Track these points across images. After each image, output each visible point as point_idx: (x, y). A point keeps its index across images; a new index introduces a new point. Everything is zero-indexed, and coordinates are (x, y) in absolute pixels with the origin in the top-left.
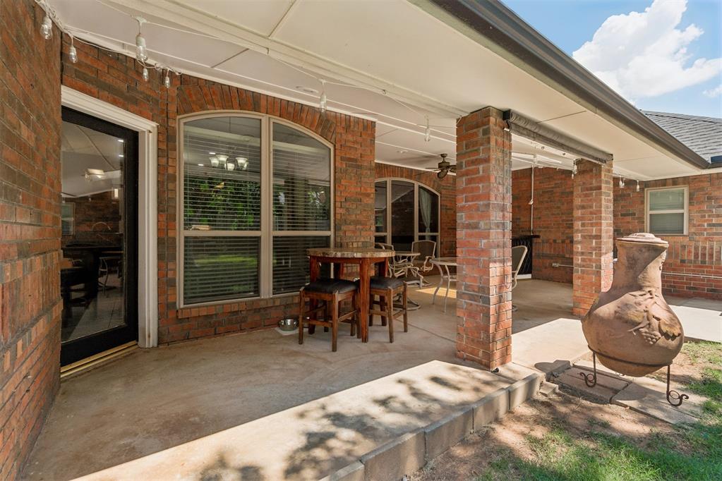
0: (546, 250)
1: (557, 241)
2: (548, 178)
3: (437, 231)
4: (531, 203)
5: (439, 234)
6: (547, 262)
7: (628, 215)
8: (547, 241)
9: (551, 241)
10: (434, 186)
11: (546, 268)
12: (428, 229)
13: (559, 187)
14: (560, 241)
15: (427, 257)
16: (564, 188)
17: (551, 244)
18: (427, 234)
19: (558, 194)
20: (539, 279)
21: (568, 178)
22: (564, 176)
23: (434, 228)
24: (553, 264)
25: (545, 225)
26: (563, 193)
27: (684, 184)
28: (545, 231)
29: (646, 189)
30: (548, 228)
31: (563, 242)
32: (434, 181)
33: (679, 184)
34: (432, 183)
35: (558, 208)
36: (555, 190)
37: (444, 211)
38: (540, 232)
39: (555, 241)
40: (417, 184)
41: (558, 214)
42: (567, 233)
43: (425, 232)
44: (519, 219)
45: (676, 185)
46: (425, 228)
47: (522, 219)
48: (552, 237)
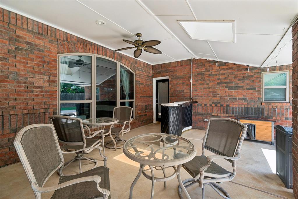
0: (200, 110)
1: (207, 105)
2: (201, 66)
3: (133, 99)
4: (191, 81)
5: (134, 100)
6: (201, 118)
7: (251, 89)
8: (201, 105)
9: (203, 105)
10: (131, 66)
11: (200, 122)
12: (127, 97)
13: (208, 71)
14: (209, 105)
15: (125, 122)
16: (211, 71)
17: (203, 106)
18: (127, 100)
19: (207, 76)
20: (196, 129)
21: (213, 66)
22: (211, 64)
23: (131, 96)
24: (205, 120)
25: (199, 95)
26: (210, 75)
27: (287, 69)
28: (200, 99)
29: (262, 73)
30: (201, 96)
31: (211, 105)
32: (131, 64)
33: (283, 70)
34: (130, 64)
35: (208, 84)
36: (205, 73)
37: (138, 85)
38: (197, 99)
39: (206, 105)
40: (118, 64)
41: (208, 88)
42: (213, 100)
43: (125, 99)
44: (184, 91)
45: (282, 70)
46: (125, 96)
47: (185, 91)
48: (204, 102)
